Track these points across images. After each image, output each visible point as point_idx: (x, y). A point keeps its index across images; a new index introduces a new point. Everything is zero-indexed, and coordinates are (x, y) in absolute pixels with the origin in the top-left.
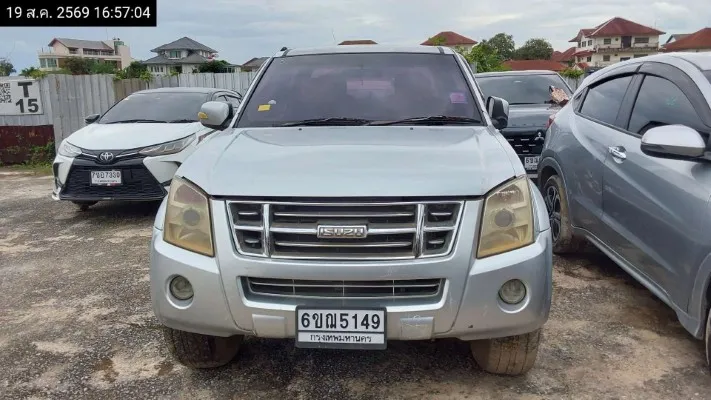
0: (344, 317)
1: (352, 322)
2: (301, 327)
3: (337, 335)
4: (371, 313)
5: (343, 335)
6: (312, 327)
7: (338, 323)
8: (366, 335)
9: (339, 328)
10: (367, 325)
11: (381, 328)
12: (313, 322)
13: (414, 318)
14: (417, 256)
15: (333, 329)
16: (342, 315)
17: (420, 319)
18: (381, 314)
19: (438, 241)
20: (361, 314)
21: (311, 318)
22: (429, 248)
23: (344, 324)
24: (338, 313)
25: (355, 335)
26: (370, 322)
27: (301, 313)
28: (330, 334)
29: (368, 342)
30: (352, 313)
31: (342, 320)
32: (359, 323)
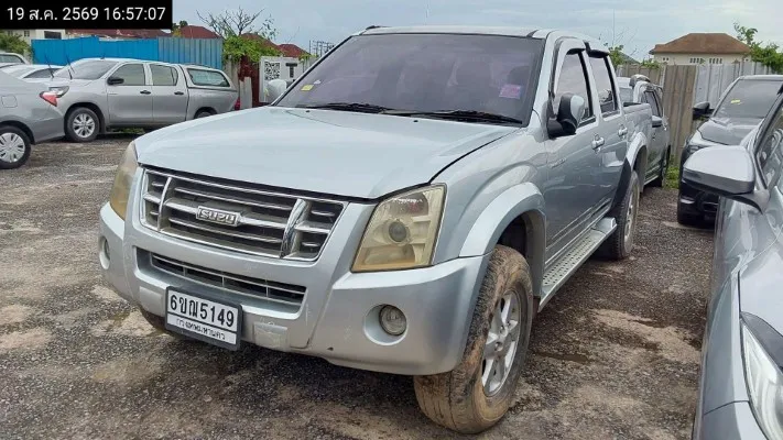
0: (204, 307)
1: (210, 313)
2: (170, 310)
3: (197, 324)
4: (227, 309)
5: (202, 326)
6: (178, 311)
7: (199, 312)
8: (221, 332)
9: (199, 319)
10: (222, 321)
11: (234, 328)
12: (179, 305)
13: (268, 325)
14: (282, 256)
15: (194, 318)
16: (203, 304)
17: (274, 326)
18: (235, 311)
19: (311, 244)
20: (219, 307)
21: (178, 301)
22: (303, 250)
23: (203, 313)
24: (200, 301)
25: (212, 329)
26: (225, 318)
27: (171, 293)
28: (192, 322)
29: (221, 339)
30: (211, 304)
31: (202, 310)
32: (216, 317)
